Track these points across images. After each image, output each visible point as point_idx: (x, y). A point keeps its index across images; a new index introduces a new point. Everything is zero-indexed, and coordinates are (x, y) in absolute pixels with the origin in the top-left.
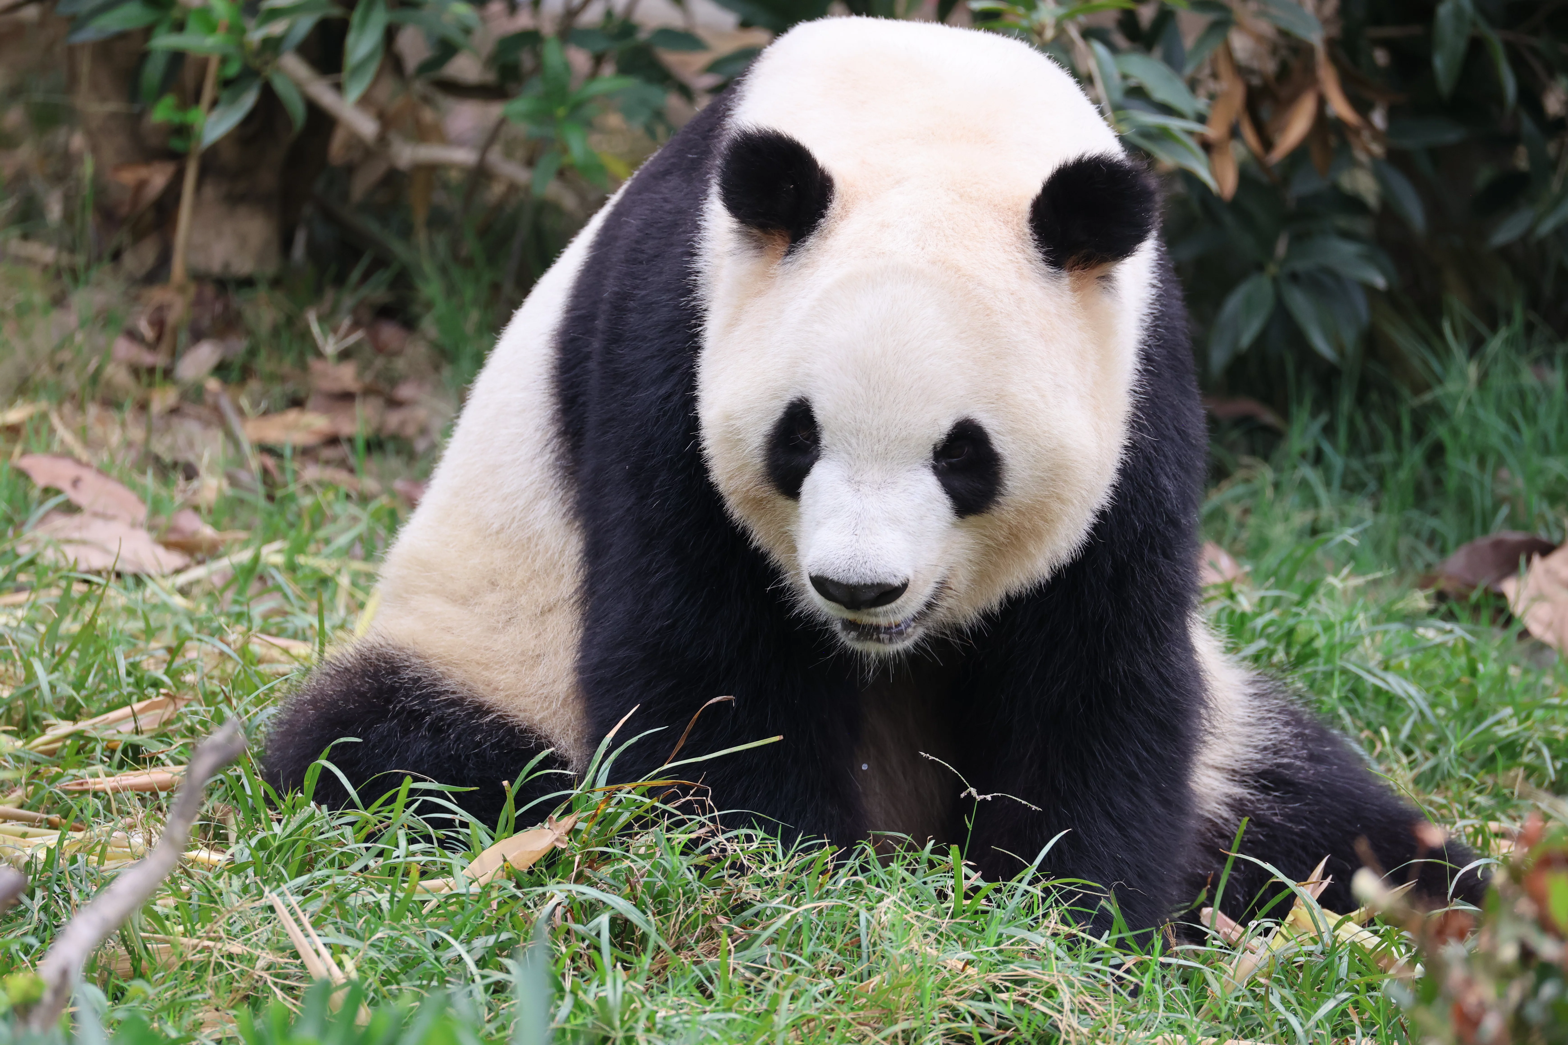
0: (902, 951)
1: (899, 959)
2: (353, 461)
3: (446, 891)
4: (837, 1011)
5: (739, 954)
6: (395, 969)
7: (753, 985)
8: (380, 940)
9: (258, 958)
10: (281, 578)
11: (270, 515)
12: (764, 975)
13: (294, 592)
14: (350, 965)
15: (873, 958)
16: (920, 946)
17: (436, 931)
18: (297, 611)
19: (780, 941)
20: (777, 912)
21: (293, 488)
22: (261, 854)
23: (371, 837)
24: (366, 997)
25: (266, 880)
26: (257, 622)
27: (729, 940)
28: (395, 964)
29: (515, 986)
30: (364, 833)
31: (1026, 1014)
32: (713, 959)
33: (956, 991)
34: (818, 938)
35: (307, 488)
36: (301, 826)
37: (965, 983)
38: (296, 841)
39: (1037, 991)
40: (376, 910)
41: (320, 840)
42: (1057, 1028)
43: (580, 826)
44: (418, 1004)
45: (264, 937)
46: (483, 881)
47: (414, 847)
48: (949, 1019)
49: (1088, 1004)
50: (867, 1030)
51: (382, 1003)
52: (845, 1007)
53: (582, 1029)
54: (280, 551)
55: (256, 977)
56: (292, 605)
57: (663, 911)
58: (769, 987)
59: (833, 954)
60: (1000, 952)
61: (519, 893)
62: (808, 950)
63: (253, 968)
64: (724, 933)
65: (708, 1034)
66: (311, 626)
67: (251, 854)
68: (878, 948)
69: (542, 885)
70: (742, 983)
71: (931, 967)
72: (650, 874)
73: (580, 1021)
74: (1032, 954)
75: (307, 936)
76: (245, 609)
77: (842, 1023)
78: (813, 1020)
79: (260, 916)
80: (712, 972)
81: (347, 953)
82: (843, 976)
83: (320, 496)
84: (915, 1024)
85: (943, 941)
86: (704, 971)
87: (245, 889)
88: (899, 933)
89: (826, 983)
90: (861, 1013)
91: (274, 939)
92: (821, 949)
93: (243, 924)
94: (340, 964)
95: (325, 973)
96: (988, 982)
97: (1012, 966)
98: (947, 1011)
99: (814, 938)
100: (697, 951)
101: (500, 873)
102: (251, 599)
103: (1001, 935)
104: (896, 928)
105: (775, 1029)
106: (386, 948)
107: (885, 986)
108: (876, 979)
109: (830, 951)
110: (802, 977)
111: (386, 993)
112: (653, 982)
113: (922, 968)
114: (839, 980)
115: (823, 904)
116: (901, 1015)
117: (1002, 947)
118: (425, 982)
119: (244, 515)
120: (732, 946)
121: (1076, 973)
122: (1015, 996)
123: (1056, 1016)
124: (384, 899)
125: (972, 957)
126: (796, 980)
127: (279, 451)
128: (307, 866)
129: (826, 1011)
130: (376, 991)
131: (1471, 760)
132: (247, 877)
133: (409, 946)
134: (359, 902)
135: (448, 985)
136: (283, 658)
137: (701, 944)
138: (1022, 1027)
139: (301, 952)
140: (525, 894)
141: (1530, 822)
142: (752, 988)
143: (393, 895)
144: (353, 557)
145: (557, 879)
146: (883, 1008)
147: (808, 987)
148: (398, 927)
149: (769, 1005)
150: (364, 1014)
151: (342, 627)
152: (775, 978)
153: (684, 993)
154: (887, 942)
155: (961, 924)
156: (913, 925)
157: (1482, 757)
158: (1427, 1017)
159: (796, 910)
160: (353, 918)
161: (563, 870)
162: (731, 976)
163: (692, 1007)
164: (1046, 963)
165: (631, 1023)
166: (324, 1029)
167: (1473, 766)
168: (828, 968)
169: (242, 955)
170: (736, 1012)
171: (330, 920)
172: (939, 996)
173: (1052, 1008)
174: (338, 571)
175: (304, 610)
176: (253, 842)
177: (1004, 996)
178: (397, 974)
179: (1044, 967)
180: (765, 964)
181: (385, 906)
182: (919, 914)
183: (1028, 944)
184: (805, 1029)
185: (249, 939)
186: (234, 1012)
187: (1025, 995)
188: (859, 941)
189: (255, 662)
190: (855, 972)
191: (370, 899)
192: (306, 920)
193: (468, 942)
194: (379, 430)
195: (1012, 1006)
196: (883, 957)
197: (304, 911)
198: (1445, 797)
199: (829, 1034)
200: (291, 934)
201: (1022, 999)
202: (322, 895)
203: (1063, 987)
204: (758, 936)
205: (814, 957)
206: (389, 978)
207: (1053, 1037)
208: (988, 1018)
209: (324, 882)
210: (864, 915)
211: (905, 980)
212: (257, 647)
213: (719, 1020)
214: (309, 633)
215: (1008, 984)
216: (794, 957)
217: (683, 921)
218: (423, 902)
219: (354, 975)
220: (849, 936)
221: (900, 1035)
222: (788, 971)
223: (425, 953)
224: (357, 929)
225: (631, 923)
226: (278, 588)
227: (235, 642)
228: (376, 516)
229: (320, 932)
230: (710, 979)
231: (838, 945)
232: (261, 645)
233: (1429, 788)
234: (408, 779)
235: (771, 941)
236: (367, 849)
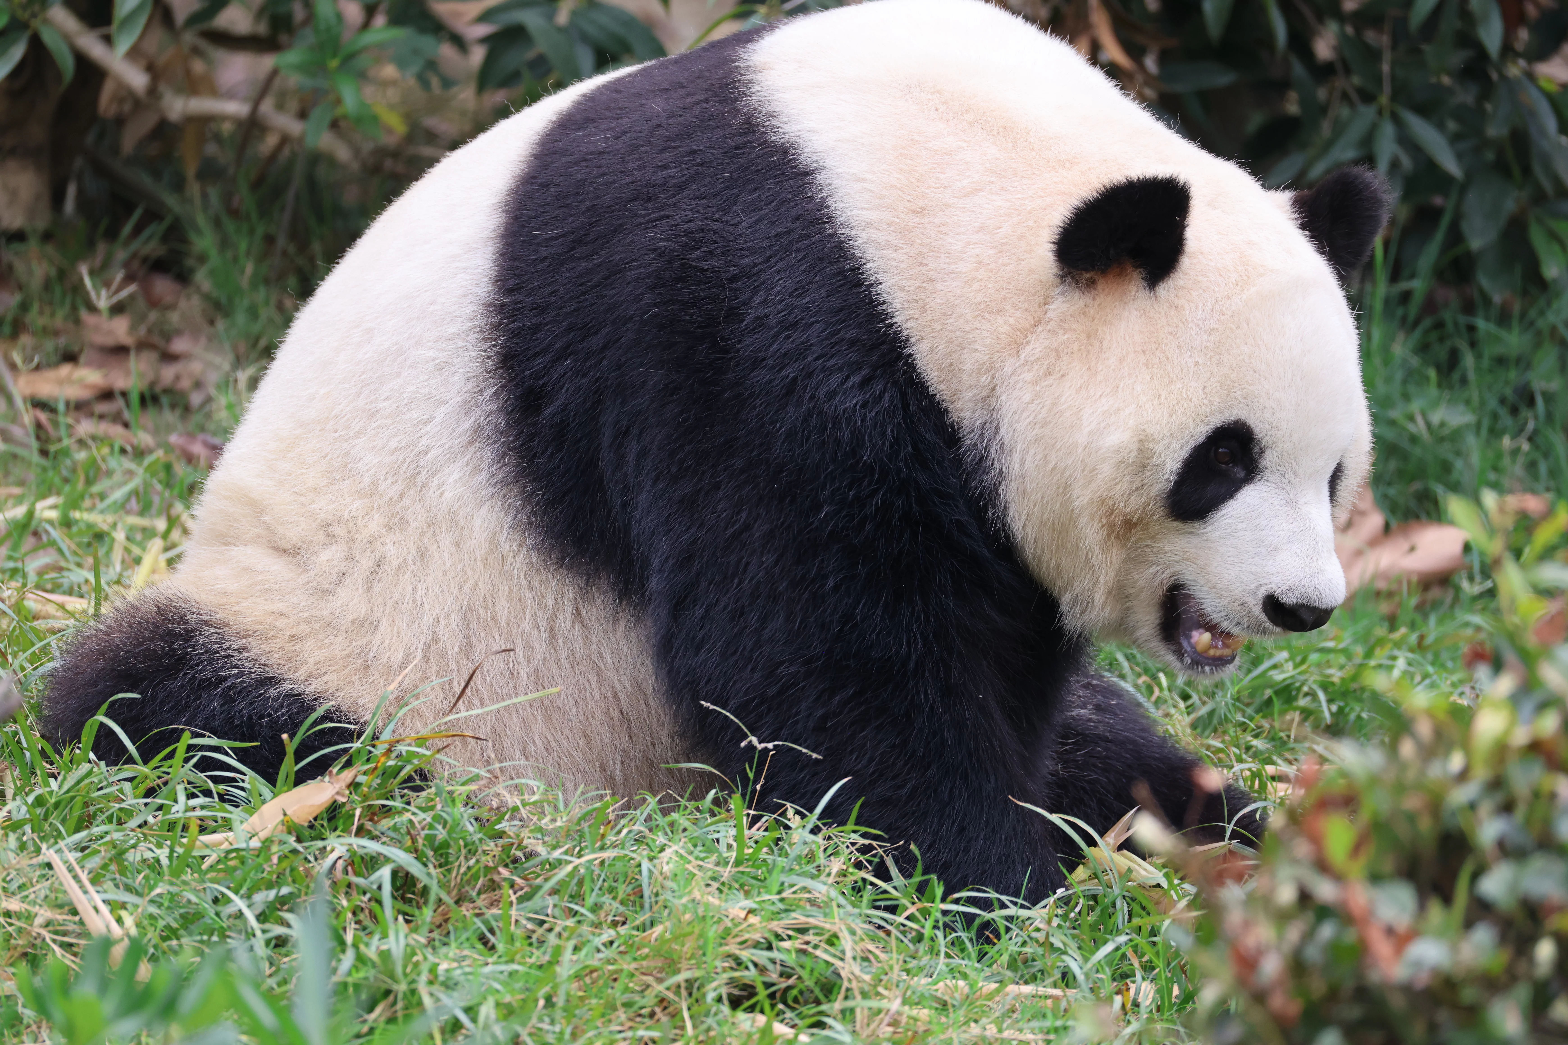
0: (684, 900)
1: (681, 908)
2: (127, 415)
3: (225, 846)
4: (620, 961)
5: (521, 906)
6: (175, 925)
7: (535, 937)
8: (160, 895)
9: (36, 915)
10: (55, 534)
11: (44, 470)
12: (546, 926)
13: (69, 548)
14: (129, 921)
15: (655, 908)
16: (702, 896)
17: (216, 886)
18: (72, 566)
19: (562, 893)
20: (560, 863)
21: (66, 442)
22: (39, 811)
23: (151, 792)
24: (146, 952)
25: (43, 837)
26: (32, 578)
27: (511, 892)
28: (175, 919)
29: (297, 940)
30: (142, 789)
31: (808, 962)
32: (495, 911)
33: (739, 940)
34: (600, 889)
35: (81, 442)
36: (79, 782)
37: (748, 932)
38: (73, 798)
39: (819, 938)
40: (155, 866)
41: (99, 796)
42: (839, 975)
43: (361, 779)
44: (198, 959)
45: (42, 894)
46: (263, 835)
47: (193, 802)
48: (732, 968)
49: (870, 951)
50: (649, 979)
51: (162, 960)
52: (628, 958)
53: (364, 982)
54: (54, 507)
55: (34, 934)
56: (67, 560)
57: (444, 864)
58: (552, 938)
59: (616, 904)
60: (782, 900)
61: (299, 847)
62: (590, 901)
63: (31, 925)
64: (506, 885)
65: (491, 987)
66: (87, 581)
67: (28, 811)
68: (661, 898)
69: (323, 839)
70: (524, 935)
71: (713, 917)
72: (431, 827)
73: (362, 974)
74: (812, 902)
75: (86, 892)
76: (19, 565)
77: (625, 973)
78: (596, 970)
79: (38, 873)
80: (494, 924)
81: (126, 909)
82: (625, 927)
83: (94, 450)
84: (698, 973)
85: (725, 889)
86: (486, 923)
87: (22, 847)
88: (682, 883)
89: (608, 934)
90: (644, 963)
91: (53, 896)
92: (604, 899)
93: (21, 882)
94: (119, 921)
95: (104, 930)
96: (770, 931)
97: (793, 915)
98: (730, 959)
99: (596, 889)
100: (480, 902)
101: (280, 827)
102: (26, 554)
103: (782, 884)
104: (679, 878)
105: (558, 980)
106: (166, 904)
107: (668, 935)
108: (658, 930)
109: (613, 902)
110: (585, 928)
111: (166, 949)
112: (435, 935)
113: (704, 918)
114: (622, 930)
115: (605, 855)
116: (683, 965)
117: (784, 895)
118: (205, 938)
119: (17, 471)
120: (513, 898)
121: (858, 921)
122: (797, 944)
123: (838, 963)
124: (163, 854)
125: (754, 906)
126: (579, 931)
127: (52, 404)
128: (85, 822)
129: (609, 962)
130: (155, 947)
131: (1248, 705)
132: (24, 834)
133: (189, 901)
134: (138, 858)
135: (229, 940)
136: (59, 614)
137: (483, 896)
138: (805, 974)
139: (80, 908)
140: (306, 848)
141: (1307, 765)
142: (534, 939)
143: (172, 851)
144: (128, 512)
145: (338, 833)
146: (666, 958)
147: (591, 937)
148: (178, 882)
149: (553, 955)
150: (144, 971)
151: (118, 582)
152: (557, 929)
153: (466, 945)
154: (669, 892)
155: (743, 873)
156: (695, 875)
157: (1258, 701)
158: (1207, 959)
159: (577, 861)
160: (133, 874)
161: (344, 823)
162: (513, 927)
163: (475, 959)
164: (827, 910)
165: (414, 976)
166: (104, 986)
167: (1249, 711)
168: (610, 918)
169: (21, 912)
170: (519, 963)
171: (108, 876)
172: (721, 945)
173: (834, 956)
174: (114, 526)
175: (79, 565)
176: (30, 799)
177: (786, 944)
178: (177, 929)
179: (826, 915)
180: (547, 915)
181: (165, 862)
182: (701, 863)
183: (809, 892)
184: (588, 980)
185: (27, 897)
186: (13, 970)
187: (807, 943)
188: (641, 891)
189: (30, 618)
190: (637, 922)
191: (149, 855)
192: (84, 877)
193: (248, 896)
194: (152, 385)
195: (794, 955)
196: (665, 907)
197: (82, 867)
198: (1223, 742)
199: (612, 984)
200: (69, 891)
201: (804, 947)
202: (100, 852)
203: (845, 935)
204: (539, 887)
205: (596, 908)
206: (169, 933)
207: (835, 984)
208: (770, 966)
209: (102, 838)
210: (646, 865)
211: (688, 929)
212: (32, 603)
213: (502, 972)
214: (85, 589)
215: (790, 933)
216: (576, 907)
217: (465, 874)
218: (203, 858)
219: (133, 931)
220: (631, 887)
221: (683, 985)
222: (570, 922)
223: (205, 909)
224: (136, 885)
225: (413, 877)
226: (53, 543)
227: (9, 597)
228: (151, 470)
229: (99, 889)
230: (492, 931)
231: (621, 895)
232: (35, 601)
233: (1207, 733)
234: (187, 735)
235: (554, 892)
236: (146, 804)
